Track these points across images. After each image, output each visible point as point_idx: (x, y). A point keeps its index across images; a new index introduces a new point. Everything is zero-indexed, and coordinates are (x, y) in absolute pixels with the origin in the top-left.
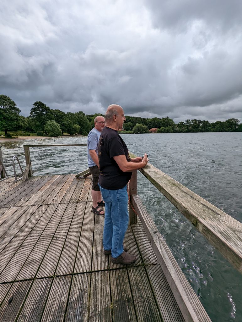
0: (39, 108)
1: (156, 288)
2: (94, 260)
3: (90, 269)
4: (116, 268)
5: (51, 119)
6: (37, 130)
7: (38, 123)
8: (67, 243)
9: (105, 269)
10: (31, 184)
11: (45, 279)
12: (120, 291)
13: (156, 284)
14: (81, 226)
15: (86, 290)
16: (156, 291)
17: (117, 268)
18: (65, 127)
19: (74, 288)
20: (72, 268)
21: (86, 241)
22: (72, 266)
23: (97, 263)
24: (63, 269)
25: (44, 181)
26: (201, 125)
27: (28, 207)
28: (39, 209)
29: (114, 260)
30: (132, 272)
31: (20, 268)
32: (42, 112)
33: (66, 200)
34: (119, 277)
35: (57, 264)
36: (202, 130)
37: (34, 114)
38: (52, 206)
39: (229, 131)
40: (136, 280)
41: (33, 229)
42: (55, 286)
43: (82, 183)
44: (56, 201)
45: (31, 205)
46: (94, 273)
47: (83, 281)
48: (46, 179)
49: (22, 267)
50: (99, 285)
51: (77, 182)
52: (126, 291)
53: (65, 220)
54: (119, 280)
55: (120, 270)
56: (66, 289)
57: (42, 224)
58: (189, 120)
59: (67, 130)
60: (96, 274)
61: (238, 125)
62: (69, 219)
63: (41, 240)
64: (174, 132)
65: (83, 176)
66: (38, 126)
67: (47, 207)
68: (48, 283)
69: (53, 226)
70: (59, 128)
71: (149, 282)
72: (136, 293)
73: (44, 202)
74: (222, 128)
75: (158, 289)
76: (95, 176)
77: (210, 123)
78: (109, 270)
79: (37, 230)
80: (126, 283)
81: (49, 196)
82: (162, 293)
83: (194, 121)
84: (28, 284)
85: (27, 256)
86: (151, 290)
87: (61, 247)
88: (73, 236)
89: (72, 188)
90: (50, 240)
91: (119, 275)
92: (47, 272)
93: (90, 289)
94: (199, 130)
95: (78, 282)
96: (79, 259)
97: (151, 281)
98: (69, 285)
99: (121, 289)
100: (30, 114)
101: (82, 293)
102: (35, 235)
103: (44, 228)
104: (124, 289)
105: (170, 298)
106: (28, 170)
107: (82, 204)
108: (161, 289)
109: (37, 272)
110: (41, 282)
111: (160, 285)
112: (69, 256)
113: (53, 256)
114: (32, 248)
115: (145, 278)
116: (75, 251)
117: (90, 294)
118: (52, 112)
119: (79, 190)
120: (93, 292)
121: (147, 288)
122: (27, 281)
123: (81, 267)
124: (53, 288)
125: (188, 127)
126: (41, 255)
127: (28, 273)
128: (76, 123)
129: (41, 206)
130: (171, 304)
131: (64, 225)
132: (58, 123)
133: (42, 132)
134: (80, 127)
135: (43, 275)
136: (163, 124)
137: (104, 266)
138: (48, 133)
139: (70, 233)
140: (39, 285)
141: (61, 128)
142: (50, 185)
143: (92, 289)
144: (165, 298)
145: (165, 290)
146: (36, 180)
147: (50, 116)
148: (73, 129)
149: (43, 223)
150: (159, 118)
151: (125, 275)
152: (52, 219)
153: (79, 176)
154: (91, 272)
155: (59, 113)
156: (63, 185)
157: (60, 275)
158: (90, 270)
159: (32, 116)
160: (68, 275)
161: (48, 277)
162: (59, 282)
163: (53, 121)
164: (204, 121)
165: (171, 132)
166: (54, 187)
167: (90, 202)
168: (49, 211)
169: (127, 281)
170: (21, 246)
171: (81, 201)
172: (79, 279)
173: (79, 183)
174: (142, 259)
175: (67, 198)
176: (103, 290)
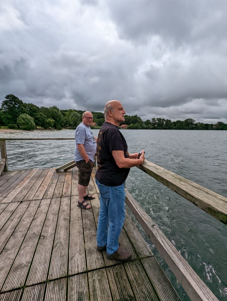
0: (11, 101)
1: (155, 281)
2: (88, 258)
3: (86, 268)
4: (112, 264)
5: (24, 112)
6: (9, 123)
7: (10, 116)
8: (56, 242)
9: (101, 267)
10: (8, 179)
11: (36, 286)
12: (121, 290)
13: (155, 277)
14: (68, 222)
15: (85, 293)
16: (155, 285)
17: (114, 264)
18: (39, 121)
19: (71, 292)
20: (65, 270)
21: (76, 238)
22: (65, 268)
23: (92, 261)
24: (56, 272)
25: (22, 176)
26: (164, 123)
27: (7, 205)
28: (20, 206)
29: (109, 257)
30: (129, 267)
31: (6, 275)
32: (14, 105)
33: (49, 195)
34: (117, 274)
35: (48, 266)
36: (166, 128)
37: (6, 107)
38: (34, 202)
39: (187, 129)
40: (134, 275)
41: (15, 228)
42: (50, 292)
43: (63, 177)
44: (38, 196)
45: (10, 202)
46: (90, 272)
47: (80, 283)
48: (24, 174)
49: (8, 275)
50: (98, 285)
51: (58, 177)
52: (126, 288)
53: (51, 217)
54: (118, 277)
55: (117, 266)
56: (62, 294)
57: (25, 223)
58: (155, 119)
59: (40, 124)
60: (92, 273)
61: (194, 124)
62: (55, 215)
63: (27, 241)
64: (142, 129)
65: (64, 170)
66: (9, 119)
67: (29, 203)
68: (40, 290)
69: (38, 223)
70: (32, 122)
71: (147, 276)
72: (137, 290)
73: (24, 199)
74: (181, 126)
75: (157, 282)
76: (82, 171)
77: (172, 122)
78: (105, 267)
79: (20, 230)
80: (125, 280)
81: (30, 192)
82: (161, 286)
83: (159, 120)
84: (18, 294)
85: (12, 261)
86: (150, 284)
87: (50, 247)
88: (62, 234)
89: (54, 182)
90: (37, 240)
91: (117, 272)
92: (38, 278)
93: (89, 291)
94: (163, 128)
95: (75, 284)
96: (72, 258)
97: (148, 275)
98: (66, 290)
99: (121, 288)
100: (1, 107)
101: (81, 297)
102: (19, 235)
103: (28, 226)
104: (124, 287)
105: (170, 291)
106: (4, 164)
107: (66, 199)
108: (160, 282)
109: (27, 278)
110: (33, 290)
111: (158, 278)
112: (61, 257)
113: (43, 257)
114: (17, 250)
115: (142, 273)
116: (67, 250)
117: (89, 297)
118: (25, 105)
119: (61, 184)
120: (92, 294)
121: (146, 282)
122: (16, 291)
123: (75, 267)
124: (48, 295)
125: (154, 124)
126: (28, 258)
127: (16, 281)
128: (50, 118)
129: (21, 202)
130: (172, 297)
131: (51, 222)
132: (32, 117)
133: (14, 125)
134: (54, 121)
135: (34, 282)
136: (132, 121)
137: (99, 264)
138: (20, 127)
139: (58, 231)
140: (30, 293)
141: (35, 122)
142: (29, 179)
143: (91, 290)
144: (166, 292)
145: (164, 283)
146: (12, 174)
147: (22, 109)
148: (46, 123)
149: (27, 221)
150: (129, 116)
151: (123, 272)
152: (36, 216)
153: (59, 170)
154: (87, 272)
155: (32, 107)
156: (43, 179)
157: (53, 278)
158: (86, 270)
159: (3, 108)
160: (62, 278)
161: (40, 283)
162: (53, 288)
163: (25, 114)
164: (167, 120)
165: (140, 129)
166: (34, 181)
167: (75, 197)
168: (32, 208)
169: (125, 277)
170: (3, 249)
171: (65, 195)
172: (75, 281)
173: (60, 177)
174: (136, 252)
175: (49, 193)
176: (103, 291)
